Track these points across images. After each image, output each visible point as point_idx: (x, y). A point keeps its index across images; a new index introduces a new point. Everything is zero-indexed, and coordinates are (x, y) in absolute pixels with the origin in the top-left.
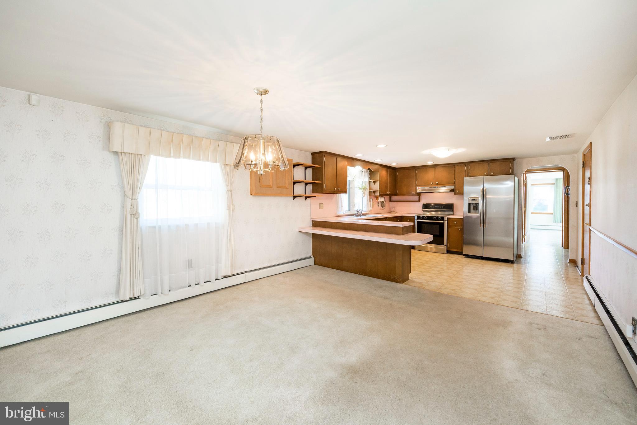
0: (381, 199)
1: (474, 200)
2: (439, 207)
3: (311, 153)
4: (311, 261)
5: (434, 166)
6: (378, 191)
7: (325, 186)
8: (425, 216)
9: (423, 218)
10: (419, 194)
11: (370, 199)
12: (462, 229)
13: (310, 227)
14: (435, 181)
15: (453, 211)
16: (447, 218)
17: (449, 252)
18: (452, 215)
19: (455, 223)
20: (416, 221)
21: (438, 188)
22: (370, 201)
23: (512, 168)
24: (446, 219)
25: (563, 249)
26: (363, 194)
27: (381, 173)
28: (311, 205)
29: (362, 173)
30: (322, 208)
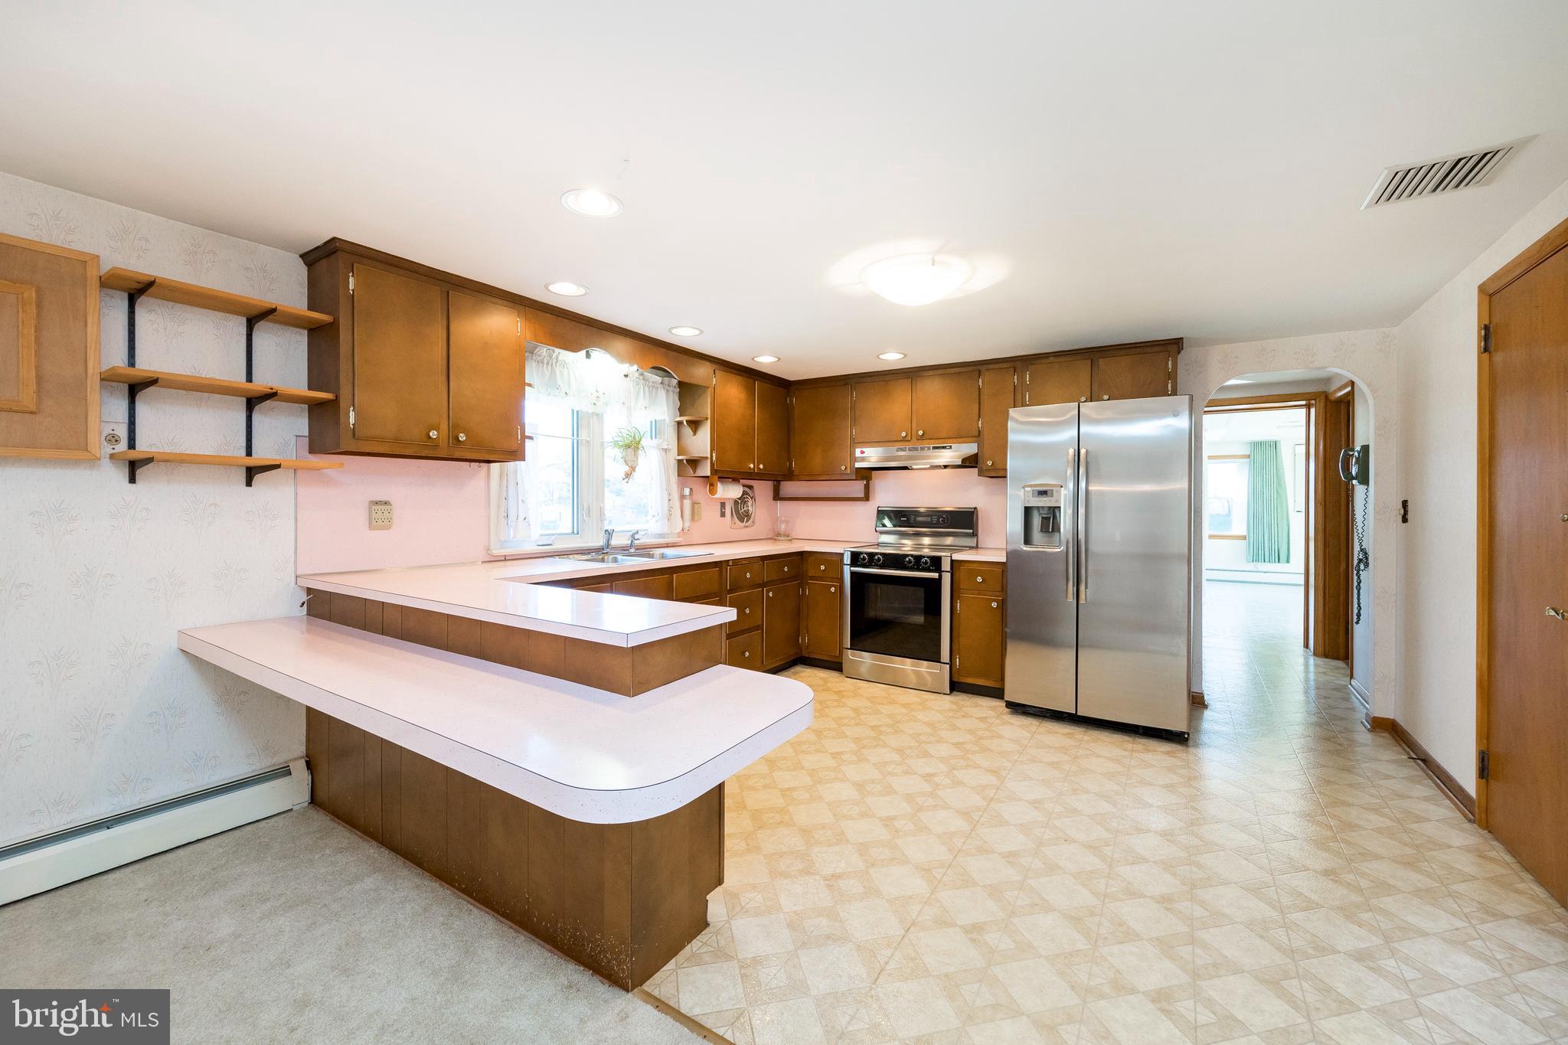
0: (731, 492)
1: (1043, 493)
2: (929, 519)
3: (302, 256)
4: (292, 792)
5: (911, 375)
6: (707, 458)
7: (352, 414)
8: (877, 554)
9: (872, 559)
10: (866, 475)
11: (682, 490)
12: (1003, 605)
13: (289, 619)
14: (914, 425)
15: (975, 535)
16: (952, 561)
17: (955, 687)
18: (971, 548)
19: (979, 579)
20: (847, 571)
21: (926, 453)
22: (682, 497)
23: (1172, 376)
24: (946, 565)
25: (1312, 660)
26: (627, 468)
27: (717, 391)
28: (296, 512)
29: (639, 389)
30: (386, 524)
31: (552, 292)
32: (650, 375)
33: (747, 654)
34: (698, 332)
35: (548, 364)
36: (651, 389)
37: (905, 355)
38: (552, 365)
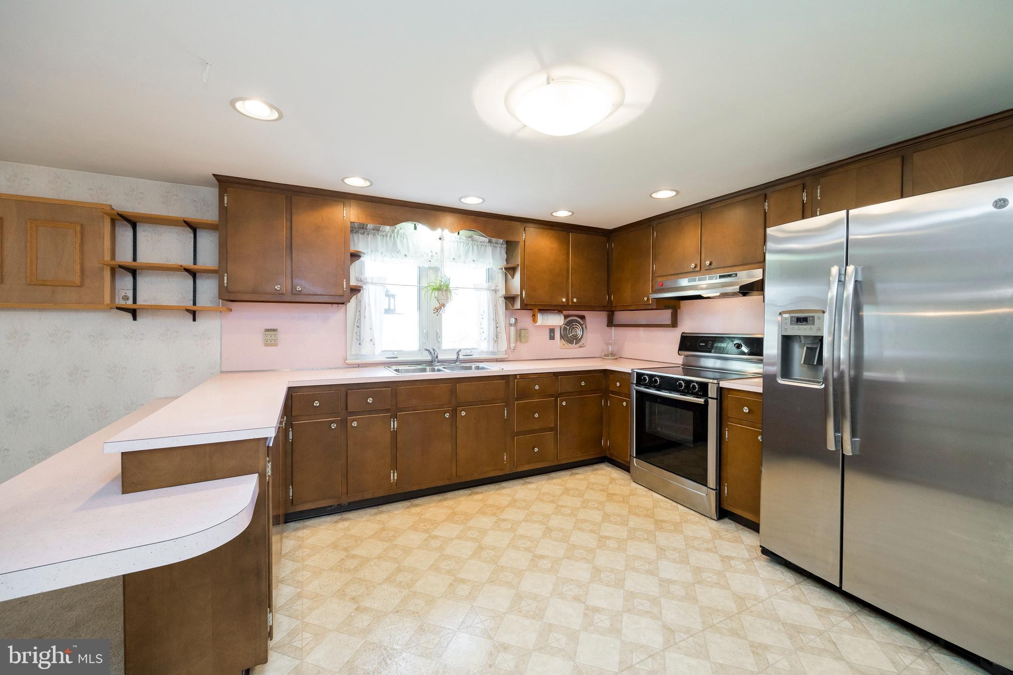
0: (555, 320)
1: (802, 320)
5: (701, 209)
6: (518, 295)
7: (225, 278)
9: (651, 381)
10: (672, 304)
11: (509, 319)
14: (703, 257)
16: (719, 388)
17: (722, 513)
19: (746, 410)
20: (634, 389)
22: (508, 325)
24: (712, 392)
27: (527, 243)
28: (221, 336)
29: (470, 247)
30: (275, 344)
31: (346, 184)
32: (478, 237)
33: (536, 450)
34: (481, 201)
35: (391, 236)
36: (480, 246)
37: (678, 192)
38: (394, 237)
